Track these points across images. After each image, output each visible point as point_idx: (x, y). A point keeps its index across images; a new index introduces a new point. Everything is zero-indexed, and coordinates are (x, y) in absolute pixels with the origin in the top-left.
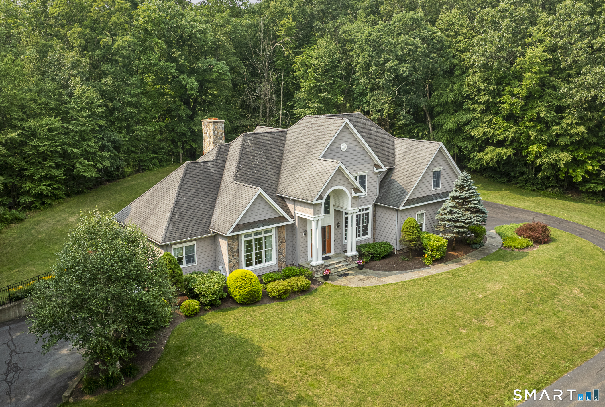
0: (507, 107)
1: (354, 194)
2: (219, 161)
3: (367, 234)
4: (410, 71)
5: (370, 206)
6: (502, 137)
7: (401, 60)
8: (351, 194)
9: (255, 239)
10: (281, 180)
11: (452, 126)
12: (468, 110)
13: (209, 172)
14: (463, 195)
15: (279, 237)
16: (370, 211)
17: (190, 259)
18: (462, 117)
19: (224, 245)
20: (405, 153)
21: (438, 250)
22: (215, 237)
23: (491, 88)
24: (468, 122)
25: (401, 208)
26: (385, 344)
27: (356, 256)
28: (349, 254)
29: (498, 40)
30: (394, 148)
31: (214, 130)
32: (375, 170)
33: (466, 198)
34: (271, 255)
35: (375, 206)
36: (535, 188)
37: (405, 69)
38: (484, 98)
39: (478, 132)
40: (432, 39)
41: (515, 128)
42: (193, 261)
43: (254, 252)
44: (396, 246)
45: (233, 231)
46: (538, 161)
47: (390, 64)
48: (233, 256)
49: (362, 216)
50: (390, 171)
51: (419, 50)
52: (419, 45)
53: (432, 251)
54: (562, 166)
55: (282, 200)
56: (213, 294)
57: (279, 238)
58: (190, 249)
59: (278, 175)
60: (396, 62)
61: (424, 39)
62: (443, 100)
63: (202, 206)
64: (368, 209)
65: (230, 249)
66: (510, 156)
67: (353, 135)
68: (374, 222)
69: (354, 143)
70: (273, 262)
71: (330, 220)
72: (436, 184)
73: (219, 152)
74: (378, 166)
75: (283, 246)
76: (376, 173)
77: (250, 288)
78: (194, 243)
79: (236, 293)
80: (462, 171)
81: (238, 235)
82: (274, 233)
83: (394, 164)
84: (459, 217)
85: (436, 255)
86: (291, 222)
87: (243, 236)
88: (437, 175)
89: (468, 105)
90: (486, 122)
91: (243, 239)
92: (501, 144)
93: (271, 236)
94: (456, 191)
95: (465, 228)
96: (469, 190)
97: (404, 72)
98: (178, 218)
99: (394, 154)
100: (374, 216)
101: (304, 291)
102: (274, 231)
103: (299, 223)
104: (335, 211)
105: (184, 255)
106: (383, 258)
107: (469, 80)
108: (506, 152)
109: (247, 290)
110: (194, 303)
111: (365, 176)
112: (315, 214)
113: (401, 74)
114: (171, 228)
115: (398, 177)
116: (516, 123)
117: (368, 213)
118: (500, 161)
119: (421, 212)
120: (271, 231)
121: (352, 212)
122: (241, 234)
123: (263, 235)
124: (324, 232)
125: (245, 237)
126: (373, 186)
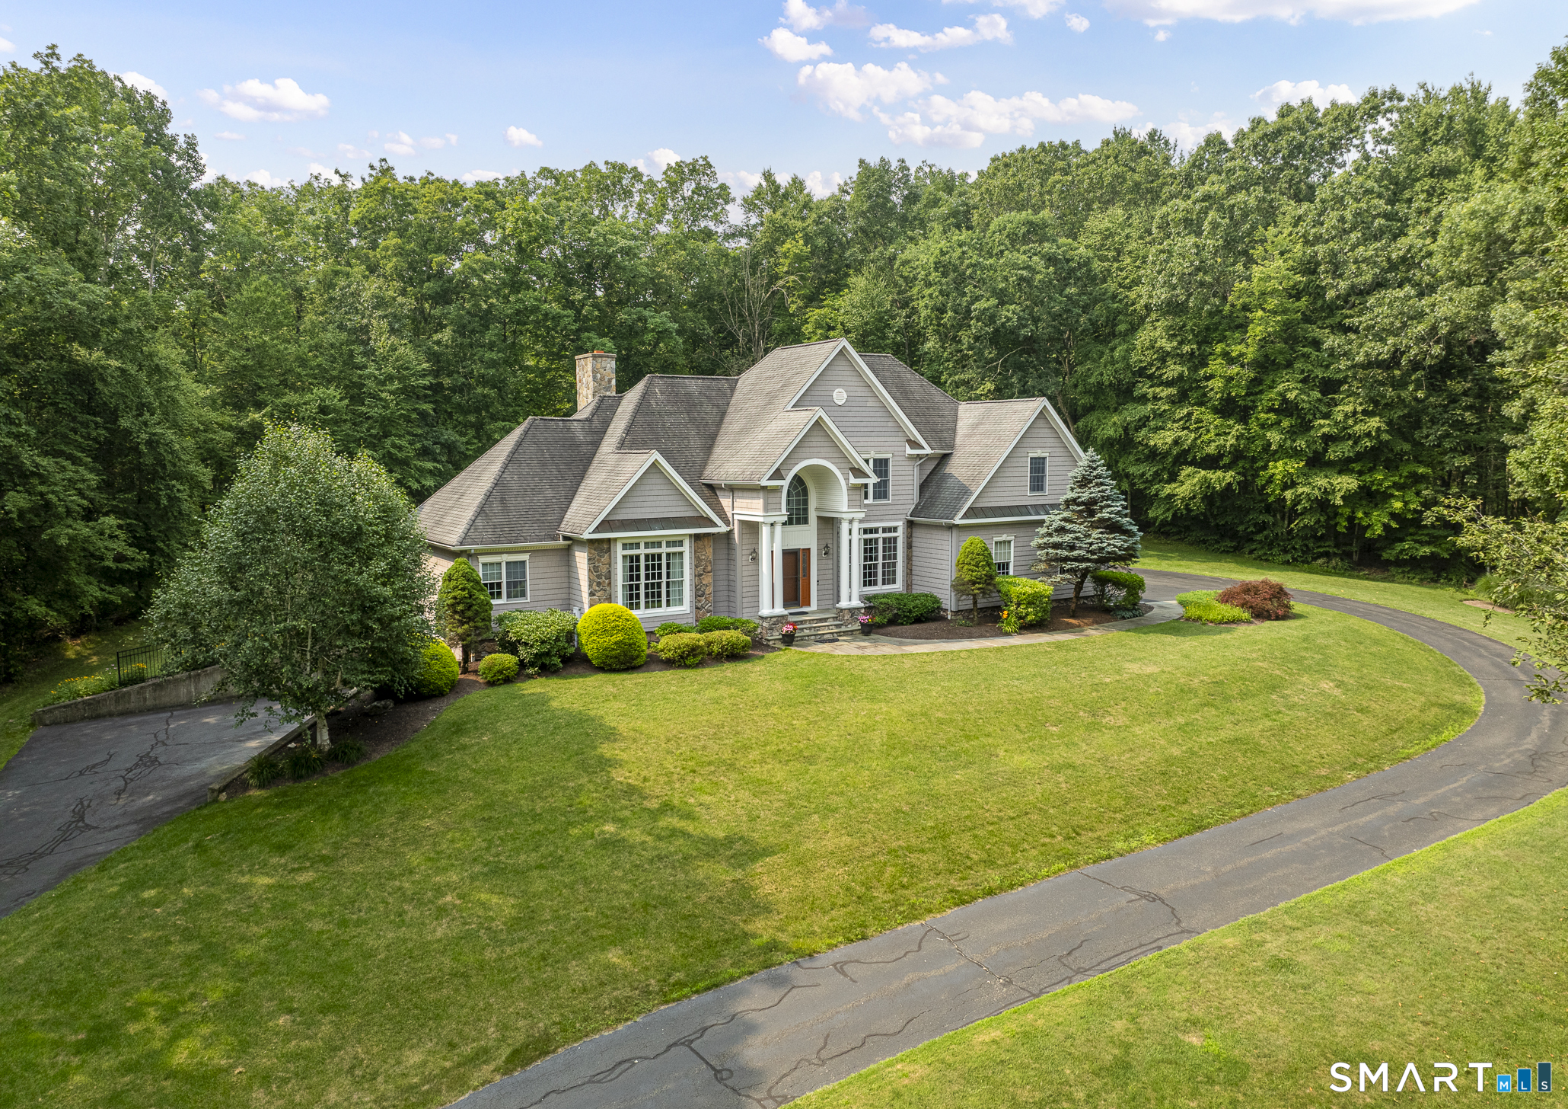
0: (1217, 384)
1: (853, 480)
2: (595, 421)
3: (894, 582)
4: (1019, 318)
5: (900, 524)
6: (1211, 449)
7: (1003, 298)
8: (847, 479)
9: (647, 556)
10: (713, 457)
12: (1143, 399)
13: (573, 438)
14: (1085, 496)
15: (698, 559)
16: (900, 534)
17: (517, 588)
18: (1133, 412)
19: (581, 558)
20: (975, 426)
21: (1030, 604)
22: (566, 553)
23: (1186, 349)
24: (1143, 422)
25: (957, 521)
26: (877, 738)
27: (858, 609)
28: (844, 604)
29: (1193, 251)
30: (955, 421)
31: (595, 371)
32: (909, 451)
33: (1093, 502)
34: (681, 592)
35: (910, 524)
36: (1289, 557)
37: (1010, 314)
38: (1173, 370)
39: (1163, 439)
40: (1068, 261)
41: (1238, 428)
42: (523, 594)
43: (643, 581)
44: (948, 601)
45: (597, 530)
46: (1288, 494)
47: (982, 305)
48: (599, 584)
49: (881, 542)
50: (945, 458)
51: (1039, 277)
52: (1038, 268)
53: (1018, 605)
54: (1339, 502)
55: (711, 491)
56: (543, 642)
57: (697, 562)
58: (516, 568)
59: (708, 450)
60: (993, 301)
61: (1051, 260)
62: (1092, 380)
63: (549, 493)
64: (895, 529)
65: (593, 569)
66: (1230, 484)
67: (859, 375)
68: (909, 558)
69: (861, 392)
70: (683, 609)
71: (806, 537)
72: (1037, 484)
73: (598, 408)
74: (914, 444)
75: (708, 579)
76: (912, 458)
77: (620, 637)
78: (525, 557)
79: (591, 646)
80: (1085, 450)
81: (609, 540)
82: (686, 548)
83: (952, 447)
84: (1077, 538)
85: (1027, 615)
86: (723, 529)
87: (619, 546)
88: (1038, 465)
89: (1144, 388)
90: (1181, 419)
91: (620, 552)
92: (1211, 462)
93: (681, 554)
94: (1072, 489)
95: (1088, 560)
96: (1098, 486)
97: (1009, 319)
98: (496, 506)
99: (955, 431)
100: (909, 546)
101: (733, 655)
102: (686, 543)
103: (741, 534)
104: (819, 518)
105: (504, 580)
106: (918, 620)
107: (1143, 337)
108: (1222, 478)
109: (613, 639)
110: (507, 660)
111: (886, 461)
112: (766, 509)
113: (1003, 324)
114: (479, 523)
115: (957, 469)
116: (1244, 419)
117: (895, 539)
118: (1210, 496)
119: (1004, 537)
120: (681, 543)
121: (850, 516)
122: (615, 540)
123: (664, 550)
124: (794, 562)
125: (625, 546)
126: (905, 483)
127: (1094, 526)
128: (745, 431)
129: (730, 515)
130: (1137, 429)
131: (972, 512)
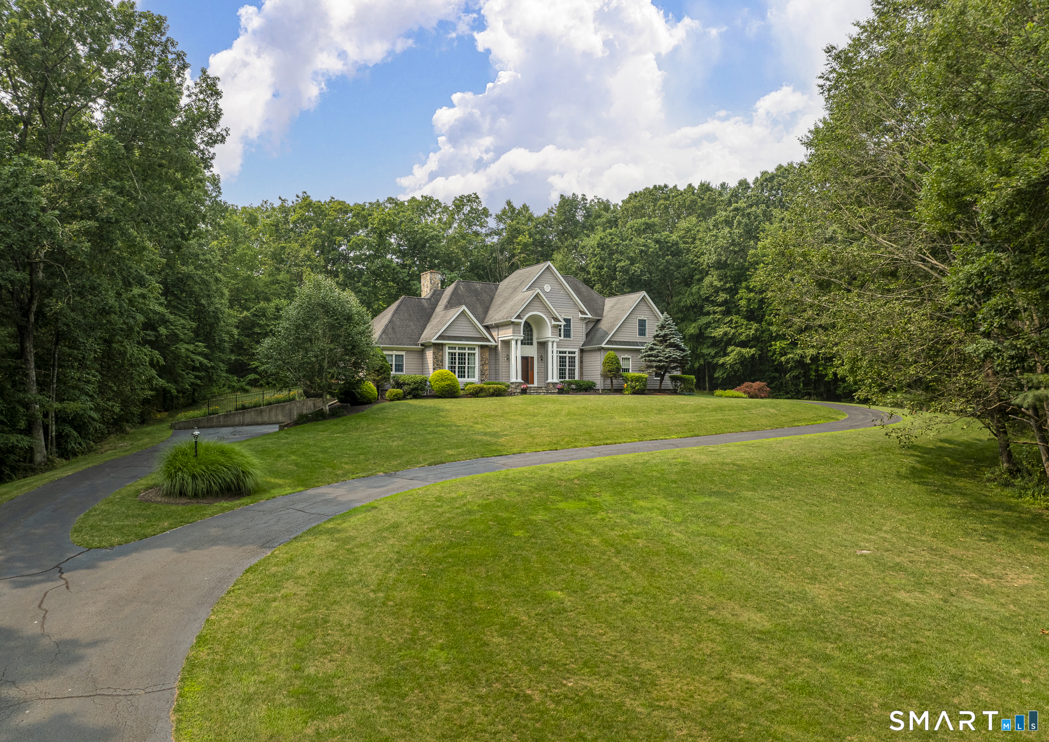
0: (743, 302)
1: (554, 323)
2: (432, 299)
3: (574, 378)
4: (641, 271)
5: (577, 350)
6: (743, 337)
7: (633, 261)
8: (551, 322)
9: (459, 354)
10: (489, 315)
11: (693, 331)
12: (708, 313)
13: (423, 306)
14: (662, 333)
15: (482, 357)
16: (577, 355)
17: (399, 368)
18: (704, 320)
19: (429, 354)
20: (612, 307)
21: (637, 381)
22: (422, 353)
23: (728, 285)
24: (708, 325)
25: (603, 346)
27: (557, 383)
28: (550, 380)
29: (728, 235)
30: (604, 306)
31: (431, 279)
32: (580, 316)
33: (666, 335)
34: (474, 372)
35: (582, 351)
36: (789, 395)
37: (637, 268)
38: (722, 296)
39: (718, 332)
40: (667, 243)
41: (755, 326)
42: (402, 371)
43: (457, 365)
44: (599, 383)
45: (437, 339)
46: (783, 359)
47: (622, 264)
48: (437, 365)
49: (567, 358)
50: (599, 321)
51: (651, 250)
52: (651, 245)
53: (632, 381)
54: (809, 361)
55: (487, 328)
56: (415, 383)
57: (482, 359)
58: (399, 357)
59: (486, 313)
60: (628, 262)
61: (657, 241)
62: (682, 304)
63: (414, 327)
64: (574, 353)
65: (435, 358)
66: (753, 355)
67: (556, 279)
68: (581, 368)
69: (557, 287)
70: (476, 379)
71: (532, 351)
72: (642, 332)
73: (433, 294)
74: (583, 313)
75: (486, 367)
76: (582, 319)
77: (449, 382)
78: (403, 353)
79: (436, 386)
81: (442, 344)
82: (477, 351)
83: (602, 316)
84: (659, 352)
85: (635, 386)
86: (494, 343)
87: (447, 348)
88: (642, 324)
89: (708, 308)
90: (728, 322)
91: (447, 351)
92: (743, 344)
93: (474, 354)
94: (657, 331)
95: (664, 361)
96: (668, 328)
97: (636, 271)
98: (390, 330)
99: (603, 310)
100: (581, 362)
101: (498, 393)
102: (477, 349)
103: (502, 347)
104: (538, 343)
105: (394, 363)
107: (707, 280)
108: (748, 352)
109: (446, 383)
110: (399, 391)
111: (570, 320)
112: (514, 333)
113: (633, 274)
114: (383, 336)
115: (603, 325)
116: (760, 322)
117: (574, 357)
118: (743, 361)
119: (626, 356)
120: (474, 349)
121: (552, 340)
122: (445, 344)
123: (467, 351)
124: (527, 362)
125: (449, 348)
126: (579, 331)
127: (667, 347)
128: (503, 303)
129: (496, 339)
130: (706, 329)
131: (609, 342)
